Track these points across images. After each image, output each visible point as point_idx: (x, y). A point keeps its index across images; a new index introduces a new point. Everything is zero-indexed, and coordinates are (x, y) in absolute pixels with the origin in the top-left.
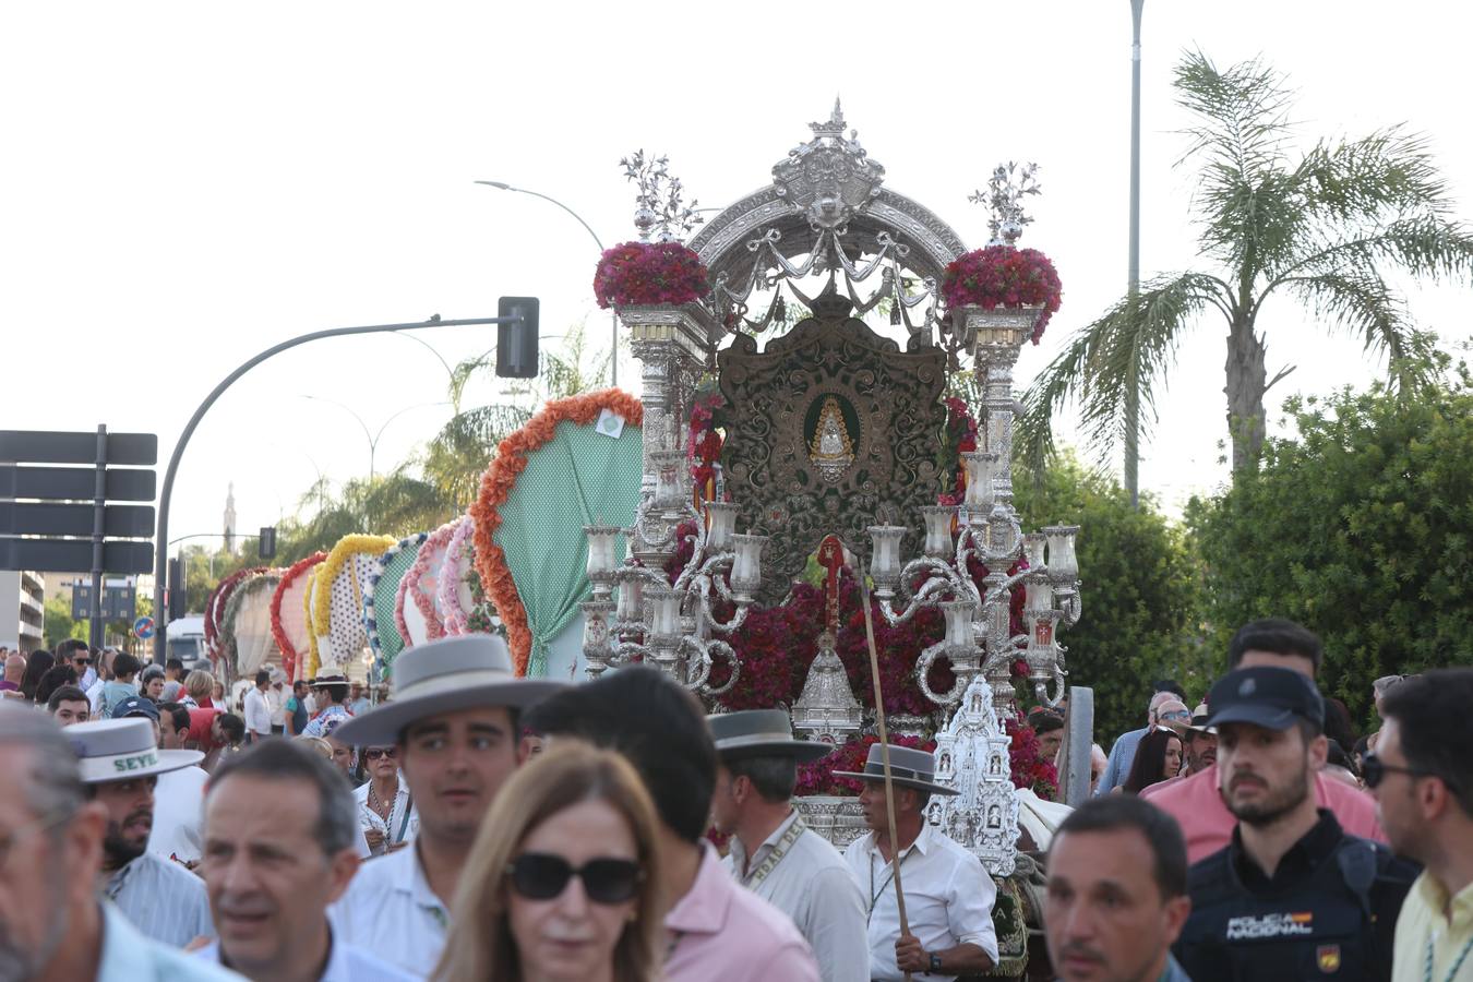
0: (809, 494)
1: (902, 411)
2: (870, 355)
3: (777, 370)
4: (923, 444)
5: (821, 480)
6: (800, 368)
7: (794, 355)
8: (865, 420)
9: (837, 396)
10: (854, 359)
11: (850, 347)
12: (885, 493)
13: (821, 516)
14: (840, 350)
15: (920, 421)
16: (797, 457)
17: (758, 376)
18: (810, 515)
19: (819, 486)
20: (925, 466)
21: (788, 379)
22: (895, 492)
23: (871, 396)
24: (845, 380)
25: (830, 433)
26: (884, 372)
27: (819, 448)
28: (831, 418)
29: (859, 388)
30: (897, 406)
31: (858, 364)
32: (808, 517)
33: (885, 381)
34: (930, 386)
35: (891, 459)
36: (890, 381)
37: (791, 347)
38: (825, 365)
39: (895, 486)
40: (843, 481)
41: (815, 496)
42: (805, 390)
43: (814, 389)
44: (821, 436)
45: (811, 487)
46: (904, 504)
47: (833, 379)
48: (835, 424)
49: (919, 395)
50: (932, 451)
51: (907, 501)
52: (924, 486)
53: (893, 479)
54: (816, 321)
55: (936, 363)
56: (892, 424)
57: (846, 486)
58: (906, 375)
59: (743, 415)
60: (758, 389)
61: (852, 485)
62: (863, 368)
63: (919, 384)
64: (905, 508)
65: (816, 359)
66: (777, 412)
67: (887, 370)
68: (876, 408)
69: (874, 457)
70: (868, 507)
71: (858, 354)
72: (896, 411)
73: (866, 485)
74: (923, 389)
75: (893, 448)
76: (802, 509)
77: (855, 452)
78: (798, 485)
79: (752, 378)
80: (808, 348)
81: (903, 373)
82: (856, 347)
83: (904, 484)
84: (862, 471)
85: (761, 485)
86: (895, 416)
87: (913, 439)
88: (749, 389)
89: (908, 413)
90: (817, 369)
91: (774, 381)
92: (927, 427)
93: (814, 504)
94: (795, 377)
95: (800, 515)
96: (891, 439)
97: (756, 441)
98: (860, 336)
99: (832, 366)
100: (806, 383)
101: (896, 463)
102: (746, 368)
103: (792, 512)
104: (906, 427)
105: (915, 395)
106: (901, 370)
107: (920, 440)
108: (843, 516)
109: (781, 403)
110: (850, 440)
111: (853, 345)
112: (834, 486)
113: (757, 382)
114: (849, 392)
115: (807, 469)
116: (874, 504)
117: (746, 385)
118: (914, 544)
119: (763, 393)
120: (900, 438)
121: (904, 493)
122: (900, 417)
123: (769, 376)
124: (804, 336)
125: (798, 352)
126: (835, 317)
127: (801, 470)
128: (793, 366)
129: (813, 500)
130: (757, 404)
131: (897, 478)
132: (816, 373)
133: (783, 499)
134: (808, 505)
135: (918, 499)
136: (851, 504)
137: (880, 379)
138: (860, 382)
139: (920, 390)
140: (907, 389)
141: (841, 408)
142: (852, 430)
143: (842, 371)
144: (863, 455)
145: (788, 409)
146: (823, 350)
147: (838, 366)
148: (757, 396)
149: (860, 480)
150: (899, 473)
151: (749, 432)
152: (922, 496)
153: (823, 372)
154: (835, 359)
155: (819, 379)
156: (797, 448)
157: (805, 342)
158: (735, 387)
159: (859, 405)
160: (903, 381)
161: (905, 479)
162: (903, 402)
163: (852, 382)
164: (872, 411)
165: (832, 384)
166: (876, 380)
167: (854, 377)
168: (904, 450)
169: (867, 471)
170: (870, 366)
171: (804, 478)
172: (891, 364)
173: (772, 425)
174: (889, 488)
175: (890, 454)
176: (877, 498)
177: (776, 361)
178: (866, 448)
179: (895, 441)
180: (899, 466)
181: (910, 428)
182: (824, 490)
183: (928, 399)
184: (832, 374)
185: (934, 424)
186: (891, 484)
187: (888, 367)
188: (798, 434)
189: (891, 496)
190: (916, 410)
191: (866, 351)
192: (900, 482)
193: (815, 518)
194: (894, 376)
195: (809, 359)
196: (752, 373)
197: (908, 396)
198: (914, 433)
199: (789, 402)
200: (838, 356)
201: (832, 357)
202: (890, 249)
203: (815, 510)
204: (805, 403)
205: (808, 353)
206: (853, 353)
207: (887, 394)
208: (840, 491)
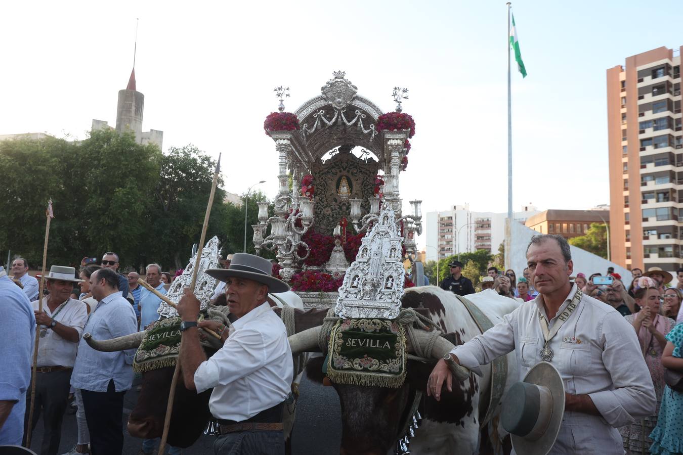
0: (337, 205)
1: (365, 181)
2: (356, 164)
3: (328, 169)
4: (371, 190)
5: (341, 201)
6: (335, 168)
7: (333, 164)
8: (354, 183)
9: (346, 176)
10: (351, 165)
13: (341, 212)
15: (371, 183)
16: (334, 194)
17: (323, 170)
18: (337, 211)
19: (340, 203)
21: (331, 172)
23: (356, 176)
24: (348, 171)
25: (344, 187)
26: (360, 169)
27: (340, 191)
28: (344, 182)
29: (352, 174)
30: (364, 179)
31: (352, 167)
34: (373, 173)
35: (362, 194)
36: (362, 172)
37: (332, 162)
38: (342, 167)
39: (363, 203)
40: (347, 201)
41: (339, 205)
42: (336, 174)
43: (339, 174)
44: (341, 188)
45: (338, 203)
48: (345, 184)
49: (370, 176)
54: (340, 155)
55: (375, 166)
56: (362, 184)
58: (366, 170)
59: (318, 182)
60: (323, 174)
62: (354, 168)
63: (370, 172)
64: (366, 209)
65: (340, 165)
66: (328, 181)
68: (357, 180)
69: (357, 194)
75: (362, 192)
76: (335, 210)
77: (351, 192)
78: (334, 203)
79: (321, 171)
80: (337, 162)
82: (351, 162)
85: (323, 202)
86: (363, 182)
87: (368, 189)
89: (367, 181)
90: (340, 168)
91: (327, 172)
92: (373, 185)
93: (339, 208)
94: (334, 171)
95: (335, 211)
96: (362, 189)
97: (322, 190)
98: (353, 159)
99: (344, 167)
100: (337, 172)
101: (363, 196)
102: (319, 168)
103: (332, 210)
106: (365, 168)
108: (347, 212)
109: (329, 178)
110: (349, 189)
112: (345, 203)
113: (322, 172)
114: (350, 175)
115: (337, 198)
117: (319, 173)
119: (324, 175)
120: (365, 188)
121: (366, 205)
123: (326, 170)
124: (336, 159)
125: (334, 163)
126: (345, 153)
127: (335, 198)
128: (333, 167)
130: (322, 179)
133: (330, 207)
134: (337, 208)
137: (359, 171)
138: (353, 172)
139: (370, 174)
140: (367, 174)
141: (347, 180)
142: (350, 185)
143: (347, 169)
144: (354, 193)
145: (331, 180)
146: (342, 163)
147: (346, 167)
148: (322, 176)
151: (320, 187)
153: (342, 169)
155: (340, 171)
156: (334, 192)
158: (316, 174)
159: (352, 179)
160: (366, 172)
163: (350, 172)
165: (345, 173)
166: (357, 171)
167: (351, 171)
168: (366, 193)
170: (356, 167)
171: (336, 200)
173: (327, 185)
177: (328, 166)
178: (354, 191)
181: (367, 186)
182: (342, 204)
184: (344, 170)
187: (362, 168)
188: (334, 187)
191: (354, 163)
193: (339, 212)
194: (363, 170)
195: (338, 165)
196: (321, 169)
197: (367, 176)
198: (369, 187)
199: (332, 178)
200: (346, 164)
201: (345, 165)
202: (360, 116)
203: (339, 210)
204: (336, 178)
205: (337, 164)
206: (351, 163)
207: (361, 176)
208: (347, 204)
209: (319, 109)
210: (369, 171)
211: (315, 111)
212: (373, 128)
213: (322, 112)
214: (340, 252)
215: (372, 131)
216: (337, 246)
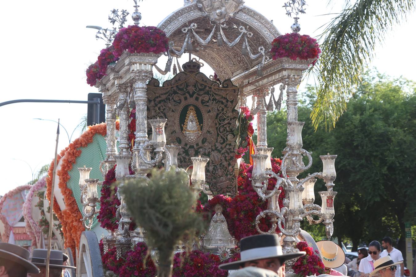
0: (182, 148)
1: (220, 113)
2: (207, 88)
3: (168, 94)
4: (229, 127)
5: (187, 142)
6: (178, 93)
7: (175, 88)
8: (205, 116)
9: (194, 106)
10: (200, 90)
11: (199, 85)
12: (213, 148)
14: (195, 86)
15: (228, 117)
16: (176, 132)
17: (160, 97)
18: (182, 157)
19: (186, 145)
20: (230, 137)
21: (173, 98)
22: (218, 147)
23: (208, 106)
24: (197, 99)
25: (192, 121)
26: (213, 96)
27: (186, 128)
28: (191, 115)
29: (203, 102)
30: (218, 110)
31: (202, 93)
32: (182, 158)
33: (213, 100)
34: (232, 102)
35: (216, 133)
36: (216, 100)
37: (174, 85)
38: (189, 93)
39: (218, 145)
40: (197, 142)
42: (180, 103)
43: (184, 103)
44: (187, 123)
45: (183, 145)
46: (222, 152)
47: (191, 98)
48: (193, 117)
49: (227, 106)
50: (233, 129)
51: (223, 151)
52: (230, 145)
53: (217, 142)
54: (185, 73)
55: (235, 92)
56: (216, 118)
57: (197, 145)
59: (153, 113)
60: (160, 102)
61: (200, 144)
62: (205, 94)
63: (227, 101)
64: (222, 154)
65: (185, 90)
66: (168, 112)
67: (214, 95)
68: (210, 111)
69: (209, 132)
70: (207, 153)
71: (203, 88)
72: (218, 112)
73: (206, 144)
74: (229, 103)
75: (217, 128)
77: (201, 130)
79: (157, 97)
80: (181, 85)
81: (221, 96)
82: (201, 85)
83: (222, 144)
84: (204, 138)
86: (218, 115)
87: (225, 125)
88: (156, 102)
89: (223, 113)
90: (185, 94)
91: (167, 99)
92: (231, 119)
93: (184, 152)
94: (176, 97)
96: (216, 124)
98: (203, 80)
99: (191, 93)
100: (180, 100)
101: (218, 134)
102: (155, 93)
104: (222, 120)
105: (226, 106)
106: (220, 95)
107: (228, 125)
109: (170, 108)
110: (200, 124)
111: (200, 84)
112: (192, 145)
113: (159, 99)
114: (199, 104)
115: (181, 137)
116: (209, 152)
117: (154, 100)
118: (226, 169)
119: (162, 104)
120: (220, 124)
121: (221, 148)
122: (220, 115)
123: (164, 97)
124: (179, 80)
125: (177, 86)
126: (193, 71)
127: (178, 138)
128: (175, 93)
129: (183, 150)
130: (159, 109)
131: (218, 141)
132: (184, 96)
134: (182, 153)
135: (227, 150)
136: (199, 152)
137: (212, 99)
138: (204, 100)
139: (228, 104)
140: (222, 103)
141: (195, 111)
142: (200, 120)
143: (195, 95)
144: (205, 130)
145: (173, 111)
146: (187, 86)
147: (194, 93)
148: (159, 105)
149: (204, 141)
150: (220, 139)
152: (230, 149)
153: (187, 95)
154: (192, 90)
155: (186, 99)
156: (177, 128)
157: (180, 82)
158: (150, 101)
159: (203, 110)
160: (221, 100)
161: (222, 141)
162: (221, 108)
163: (200, 100)
164: (208, 112)
165: (191, 101)
166: (210, 99)
167: (200, 98)
168: (221, 130)
169: (206, 138)
170: (207, 93)
172: (216, 93)
173: (166, 118)
174: (215, 145)
175: (216, 130)
176: (210, 150)
177: (167, 91)
178: (205, 129)
179: (218, 125)
180: (220, 136)
181: (224, 120)
182: (188, 146)
183: (231, 107)
184: (191, 96)
185: (233, 118)
186: (216, 144)
187: (215, 94)
188: (177, 121)
189: (216, 149)
190: (226, 112)
191: (205, 86)
192: (220, 143)
193: (184, 158)
194: (217, 97)
195: (182, 90)
196: (157, 95)
197: (223, 106)
198: (226, 122)
199: (173, 108)
200: (194, 89)
201: (191, 89)
202: (244, 34)
203: (184, 155)
204: (180, 108)
205: (181, 87)
206: (200, 87)
207: (214, 106)
208: (195, 146)
209: (190, 22)
210: (225, 98)
211: (185, 25)
212: (263, 52)
213: (194, 26)
214: (222, 222)
215: (261, 56)
216: (217, 214)
